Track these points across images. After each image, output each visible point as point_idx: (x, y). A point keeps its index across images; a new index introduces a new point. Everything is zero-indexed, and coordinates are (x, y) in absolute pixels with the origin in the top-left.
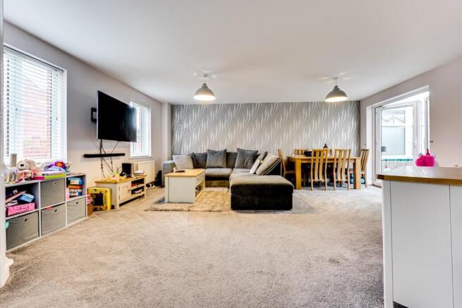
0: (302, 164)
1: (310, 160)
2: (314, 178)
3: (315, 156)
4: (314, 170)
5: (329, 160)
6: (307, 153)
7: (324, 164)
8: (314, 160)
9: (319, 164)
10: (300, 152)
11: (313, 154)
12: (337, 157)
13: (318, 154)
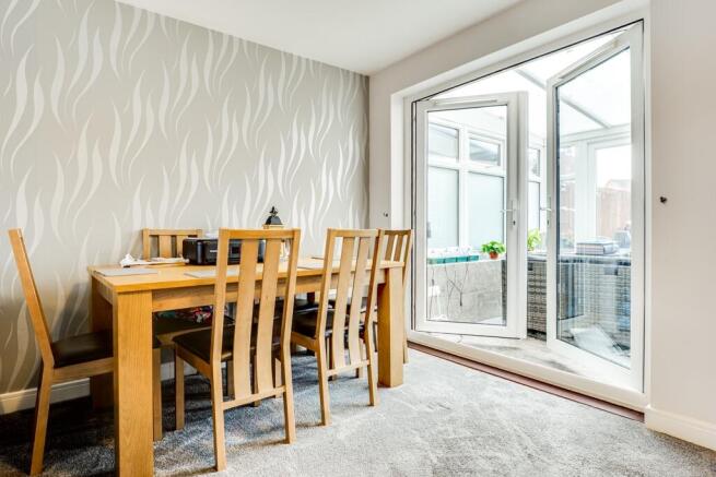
0: (156, 315)
1: (210, 288)
2: (228, 393)
3: (234, 260)
4: (228, 345)
5: (301, 279)
6: (197, 252)
7: (279, 306)
8: (233, 286)
9: (256, 308)
10: (165, 244)
11: (222, 253)
12: (335, 264)
13: (249, 253)
